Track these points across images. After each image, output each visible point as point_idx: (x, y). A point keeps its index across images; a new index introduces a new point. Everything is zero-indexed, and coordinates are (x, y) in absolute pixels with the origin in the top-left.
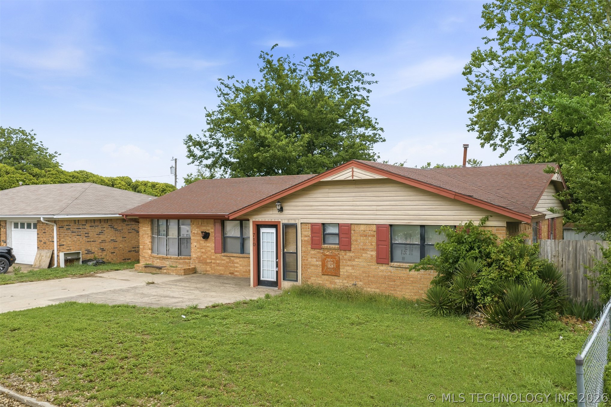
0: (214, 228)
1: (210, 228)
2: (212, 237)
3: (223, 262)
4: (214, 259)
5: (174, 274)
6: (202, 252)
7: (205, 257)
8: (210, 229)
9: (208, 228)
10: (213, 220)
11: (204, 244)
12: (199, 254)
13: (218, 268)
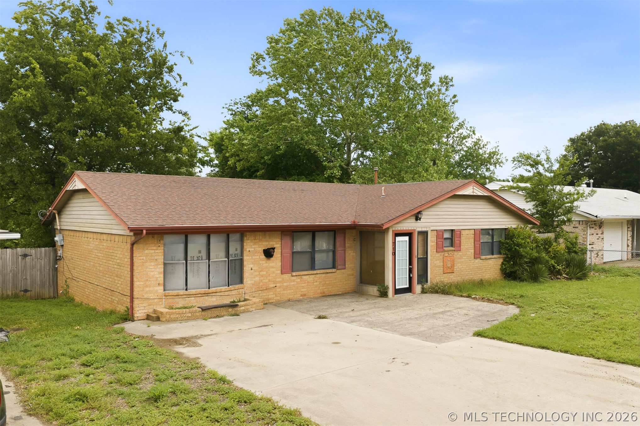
0: (280, 243)
1: (274, 243)
2: (277, 254)
3: (292, 283)
4: (280, 282)
5: (253, 309)
6: (262, 276)
7: (267, 281)
8: (276, 243)
9: (271, 243)
10: (279, 233)
11: (267, 265)
12: (257, 279)
13: (285, 292)
